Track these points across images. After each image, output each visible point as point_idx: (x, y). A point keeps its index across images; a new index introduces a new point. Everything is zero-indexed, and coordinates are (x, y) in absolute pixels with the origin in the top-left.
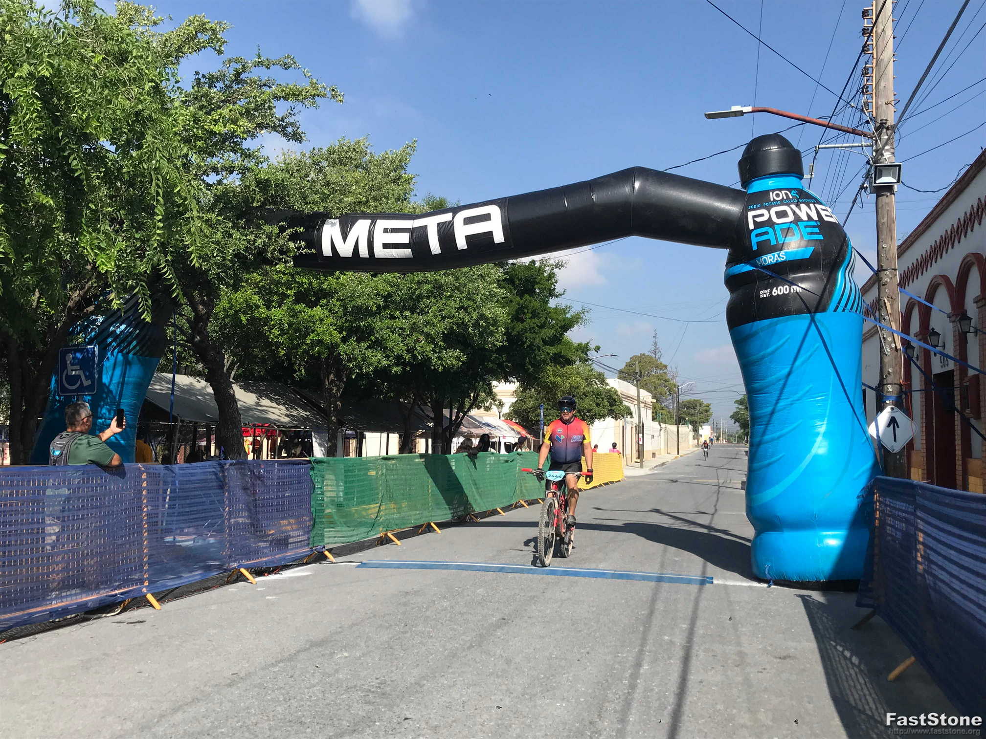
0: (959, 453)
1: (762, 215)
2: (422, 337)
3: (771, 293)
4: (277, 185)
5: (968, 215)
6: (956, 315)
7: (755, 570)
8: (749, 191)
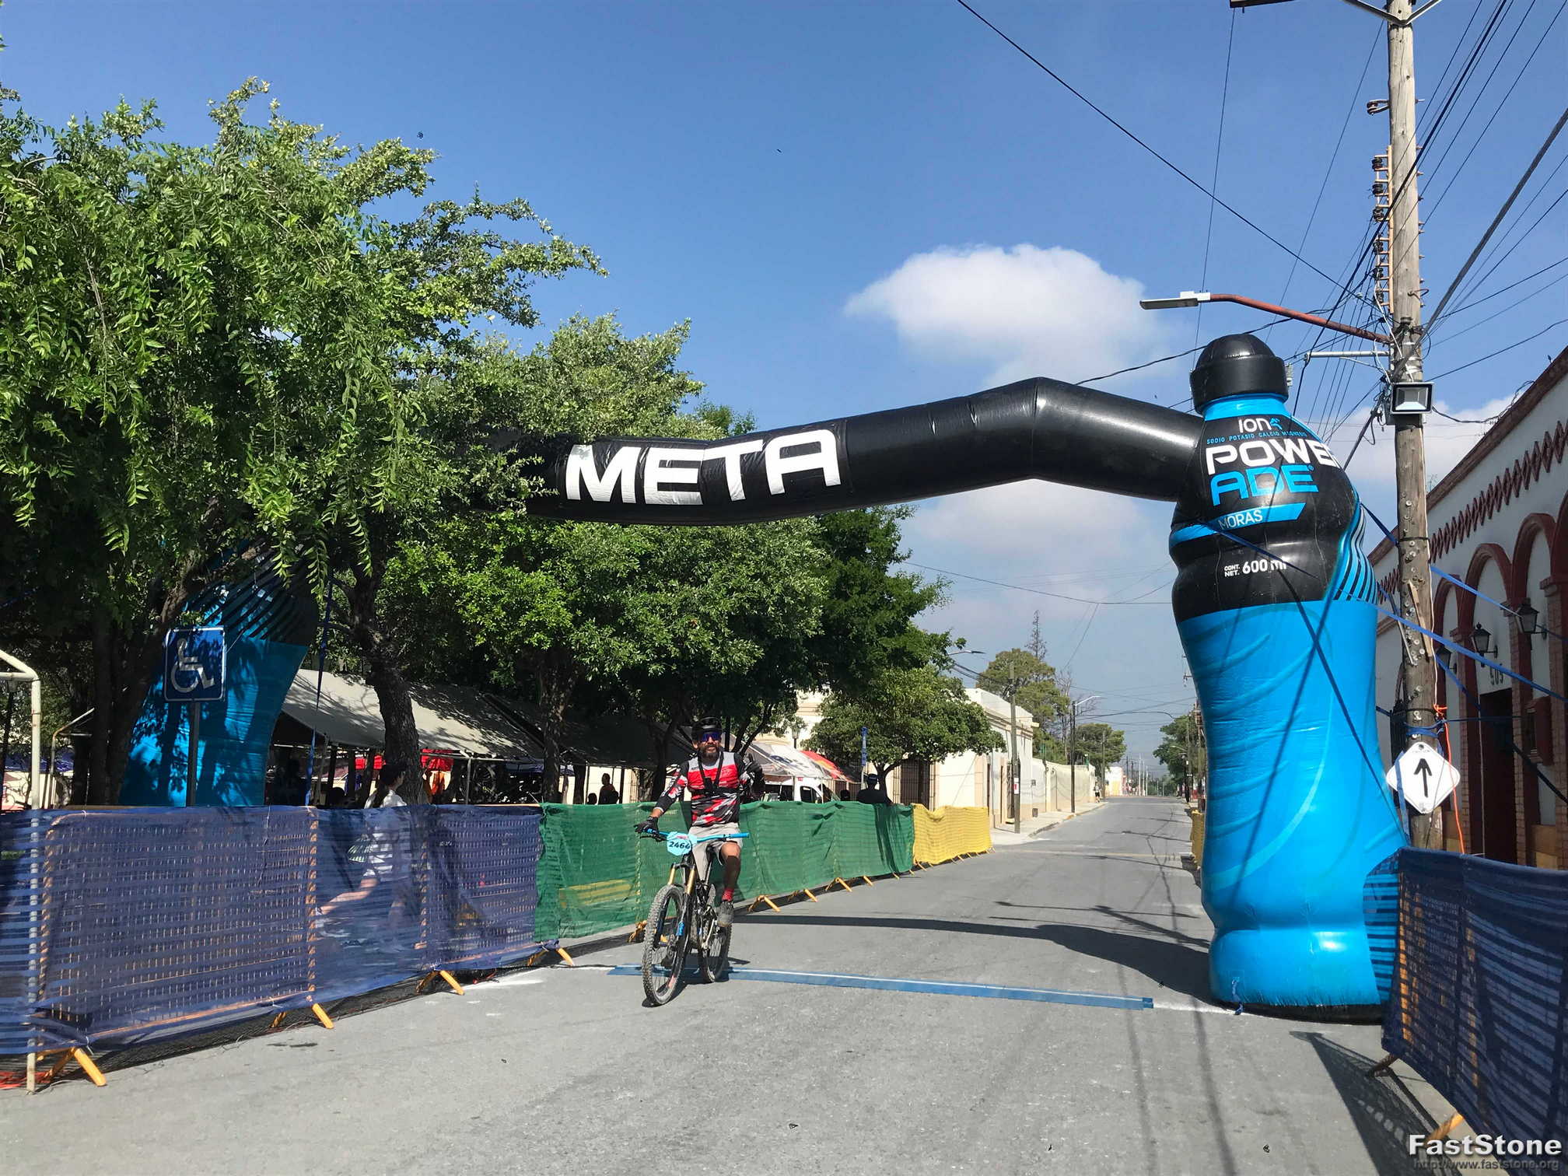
0: (1520, 816)
1: (1227, 454)
2: (696, 620)
3: (1240, 570)
4: (506, 394)
5: (1531, 456)
6: (1514, 606)
7: (1214, 987)
8: (1208, 418)
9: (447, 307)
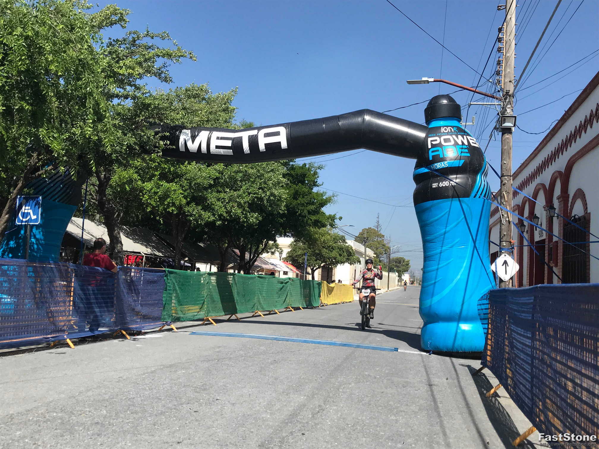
1: (436, 140)
2: (235, 204)
3: (438, 185)
4: (155, 107)
5: (557, 149)
6: (548, 207)
7: (422, 345)
8: (430, 127)
9: (131, 70)
